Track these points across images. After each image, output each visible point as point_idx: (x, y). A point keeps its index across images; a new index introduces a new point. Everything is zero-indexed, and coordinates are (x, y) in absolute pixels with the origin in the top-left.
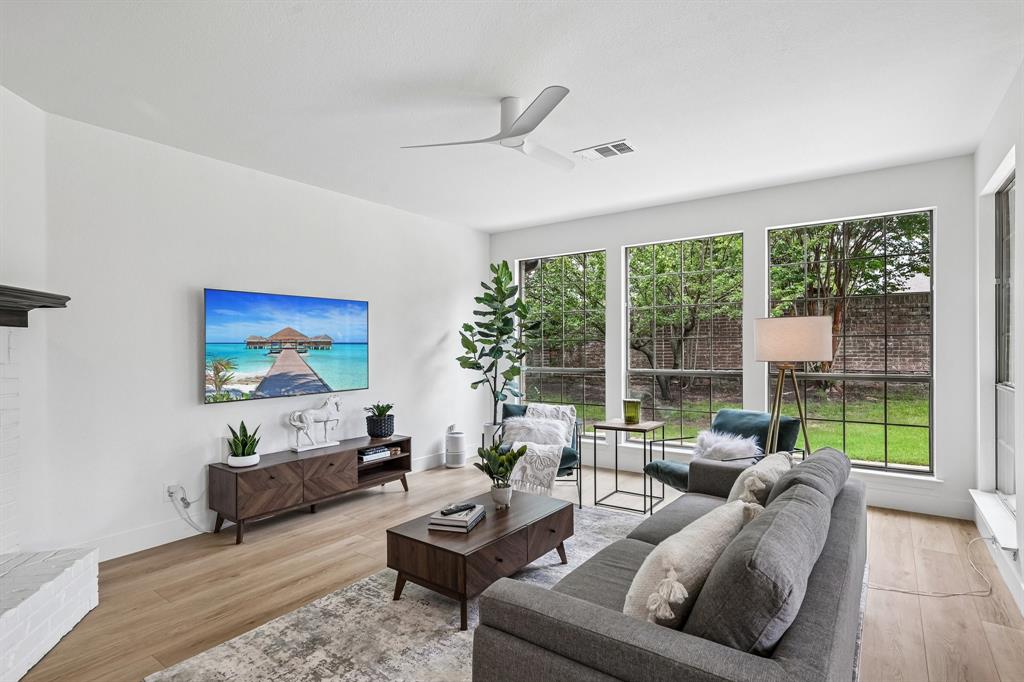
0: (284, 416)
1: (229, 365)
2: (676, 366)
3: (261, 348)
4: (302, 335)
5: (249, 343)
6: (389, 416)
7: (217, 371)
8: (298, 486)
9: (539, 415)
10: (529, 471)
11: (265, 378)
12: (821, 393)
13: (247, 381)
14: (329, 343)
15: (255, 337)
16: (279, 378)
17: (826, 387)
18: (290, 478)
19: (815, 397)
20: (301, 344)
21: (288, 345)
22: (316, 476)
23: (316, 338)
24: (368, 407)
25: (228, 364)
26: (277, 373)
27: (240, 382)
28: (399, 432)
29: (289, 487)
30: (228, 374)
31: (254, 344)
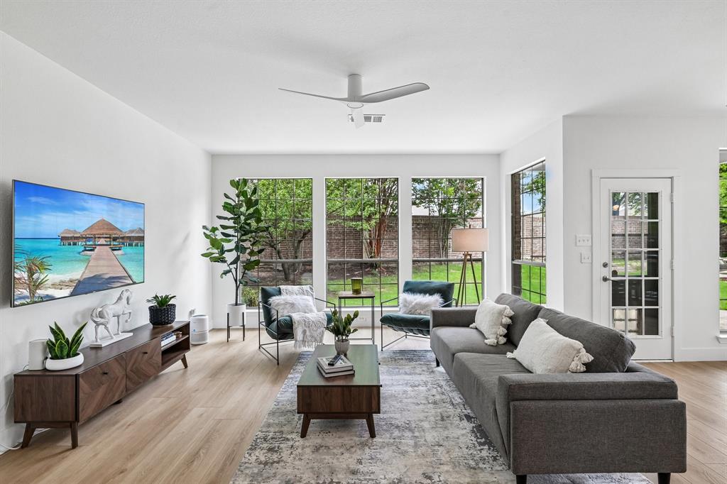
0: (76, 314)
1: (43, 266)
2: (296, 258)
3: (75, 244)
4: (116, 229)
5: (63, 239)
6: (171, 305)
7: (31, 272)
8: (123, 378)
9: (291, 293)
10: (308, 333)
11: (79, 281)
12: (374, 271)
13: (60, 285)
15: (69, 231)
16: (93, 281)
17: (376, 267)
18: (117, 371)
19: (372, 274)
20: (115, 239)
21: (102, 241)
22: (134, 367)
23: (132, 231)
24: (150, 299)
25: (42, 263)
26: (92, 275)
27: (54, 286)
28: (180, 318)
29: (116, 380)
30: (42, 277)
31: (69, 240)
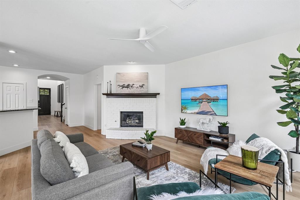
3: (196, 101)
4: (209, 96)
5: (192, 99)
14: (218, 99)
15: (194, 97)
18: (185, 133)
20: (209, 100)
21: (205, 100)
22: (191, 136)
23: (214, 97)
25: (185, 107)
26: (201, 111)
29: (185, 136)
31: (194, 100)
